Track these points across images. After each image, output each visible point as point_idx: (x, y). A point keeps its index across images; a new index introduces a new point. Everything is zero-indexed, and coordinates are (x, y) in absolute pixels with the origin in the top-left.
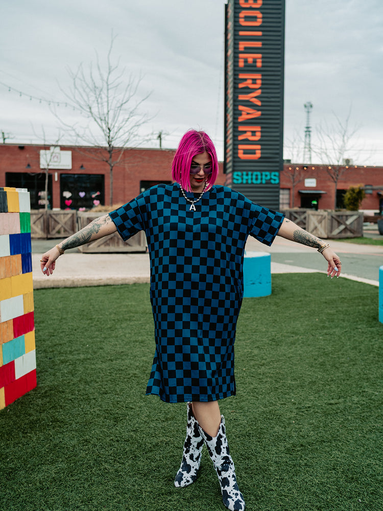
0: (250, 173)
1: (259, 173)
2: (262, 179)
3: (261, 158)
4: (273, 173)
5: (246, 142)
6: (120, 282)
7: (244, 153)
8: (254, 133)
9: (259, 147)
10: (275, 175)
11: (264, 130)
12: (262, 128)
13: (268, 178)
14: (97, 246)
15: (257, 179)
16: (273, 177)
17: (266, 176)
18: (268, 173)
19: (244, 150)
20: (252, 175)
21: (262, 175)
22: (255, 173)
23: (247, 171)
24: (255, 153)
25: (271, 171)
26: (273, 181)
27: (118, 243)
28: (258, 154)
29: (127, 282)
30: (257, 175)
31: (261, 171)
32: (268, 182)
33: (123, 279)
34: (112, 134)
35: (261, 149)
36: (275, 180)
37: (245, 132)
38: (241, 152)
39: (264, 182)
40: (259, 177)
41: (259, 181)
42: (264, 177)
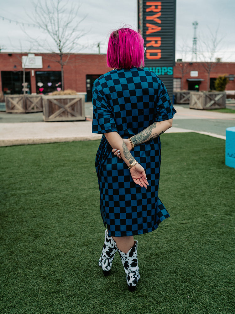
0: (154, 68)
1: (160, 68)
2: (162, 72)
3: (161, 58)
4: (169, 68)
5: (152, 47)
6: (64, 141)
7: (151, 55)
8: (156, 42)
9: (160, 51)
10: (170, 69)
11: (163, 39)
12: (162, 38)
13: (166, 71)
14: (54, 117)
15: (158, 72)
16: (169, 71)
17: (164, 70)
18: (165, 68)
19: (150, 53)
20: (155, 69)
21: (162, 69)
22: (157, 68)
23: (152, 67)
24: (157, 55)
25: (167, 67)
26: (169, 73)
27: (67, 115)
28: (159, 56)
29: (68, 140)
30: (158, 70)
31: (161, 67)
32: (166, 74)
33: (65, 139)
34: (62, 44)
35: (161, 52)
36: (170, 72)
37: (150, 41)
38: (148, 54)
39: (163, 74)
40: (160, 71)
41: (160, 74)
42: (163, 71)
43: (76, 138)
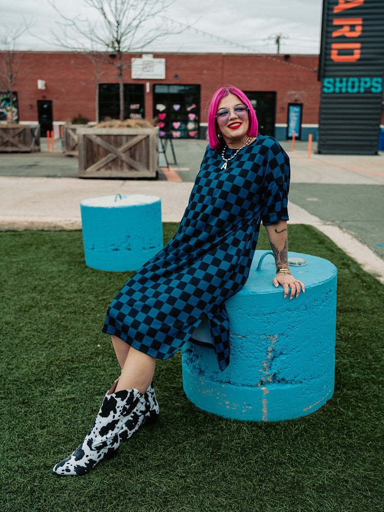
0: (344, 79)
1: (356, 80)
2: (359, 87)
3: (359, 60)
4: (375, 79)
5: (343, 39)
7: (339, 54)
8: (352, 27)
9: (358, 45)
10: (377, 82)
11: (367, 23)
12: (364, 20)
13: (368, 85)
14: (95, 169)
15: (353, 87)
16: (374, 84)
17: (366, 83)
18: (367, 79)
19: (338, 49)
20: (347, 82)
21: (360, 82)
22: (351, 80)
23: (341, 77)
24: (352, 54)
25: (371, 77)
26: (373, 90)
27: (121, 166)
28: (357, 55)
30: (353, 82)
31: (359, 77)
32: (368, 91)
35: (361, 48)
36: (376, 88)
37: (341, 26)
38: (334, 52)
39: (362, 90)
40: (356, 84)
41: (356, 90)
42: (362, 84)
43: (32, 223)
